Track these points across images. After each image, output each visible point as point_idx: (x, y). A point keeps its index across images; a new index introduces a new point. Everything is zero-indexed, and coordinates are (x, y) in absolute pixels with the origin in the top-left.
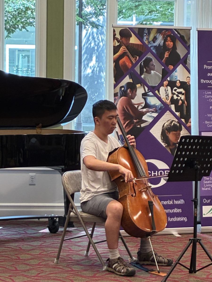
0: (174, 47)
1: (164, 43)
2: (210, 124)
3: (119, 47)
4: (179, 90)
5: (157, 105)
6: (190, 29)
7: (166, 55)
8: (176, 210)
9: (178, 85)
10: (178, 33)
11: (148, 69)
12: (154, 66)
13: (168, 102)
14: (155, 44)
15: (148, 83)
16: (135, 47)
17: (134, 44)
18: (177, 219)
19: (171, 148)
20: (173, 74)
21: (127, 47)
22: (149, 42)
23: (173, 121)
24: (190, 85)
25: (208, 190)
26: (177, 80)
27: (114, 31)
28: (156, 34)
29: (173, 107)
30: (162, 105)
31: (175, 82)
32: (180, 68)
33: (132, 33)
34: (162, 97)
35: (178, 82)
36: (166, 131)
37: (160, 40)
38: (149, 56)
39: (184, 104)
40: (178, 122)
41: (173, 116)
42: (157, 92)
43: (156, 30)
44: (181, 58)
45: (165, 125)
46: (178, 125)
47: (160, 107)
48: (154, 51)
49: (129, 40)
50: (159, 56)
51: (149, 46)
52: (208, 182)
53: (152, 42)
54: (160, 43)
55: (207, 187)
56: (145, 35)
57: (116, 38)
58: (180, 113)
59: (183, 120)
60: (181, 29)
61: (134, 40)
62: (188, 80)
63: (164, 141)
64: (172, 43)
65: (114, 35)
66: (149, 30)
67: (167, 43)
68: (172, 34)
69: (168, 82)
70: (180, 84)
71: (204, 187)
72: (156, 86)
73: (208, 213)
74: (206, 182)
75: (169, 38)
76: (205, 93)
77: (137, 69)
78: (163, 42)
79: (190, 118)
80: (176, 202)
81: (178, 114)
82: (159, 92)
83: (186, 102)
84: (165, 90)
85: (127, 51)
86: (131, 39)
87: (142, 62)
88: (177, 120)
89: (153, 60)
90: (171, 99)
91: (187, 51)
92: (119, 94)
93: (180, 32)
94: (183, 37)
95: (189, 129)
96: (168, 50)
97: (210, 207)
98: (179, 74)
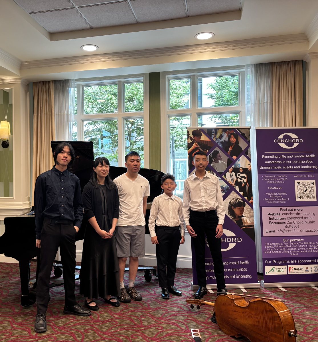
0: (237, 142)
1: (229, 139)
2: (268, 201)
3: (192, 143)
4: (242, 175)
5: (223, 186)
6: (249, 129)
7: (231, 148)
8: (242, 269)
9: (241, 171)
10: (240, 131)
11: (216, 159)
12: (221, 157)
13: (233, 184)
14: (221, 140)
15: (216, 170)
16: (204, 143)
17: (204, 141)
18: (243, 276)
19: (236, 220)
20: (236, 162)
21: (198, 144)
22: (216, 139)
23: (238, 199)
24: (251, 171)
25: (269, 253)
26: (240, 167)
27: (188, 132)
28: (222, 132)
29: (237, 188)
30: (229, 187)
31: (239, 169)
32: (242, 158)
33: (202, 133)
34: (228, 181)
35: (241, 168)
36: (232, 207)
37: (225, 137)
38: (217, 149)
39: (247, 186)
40: (242, 200)
41: (237, 195)
42: (223, 176)
43: (222, 130)
44: (243, 150)
45: (231, 202)
46: (242, 202)
47: (226, 188)
48: (220, 146)
49: (200, 138)
50: (225, 149)
51: (217, 142)
52: (269, 247)
53: (219, 139)
54: (225, 139)
55: (268, 251)
56: (213, 134)
57: (189, 137)
58: (244, 193)
59: (246, 198)
60: (242, 129)
61: (204, 138)
62: (249, 167)
63: (230, 214)
64: (235, 139)
65: (188, 135)
66: (216, 130)
67: (231, 139)
68: (235, 133)
69: (232, 169)
70: (242, 170)
71: (265, 251)
72: (223, 172)
73: (270, 271)
74: (267, 247)
75: (232, 136)
76: (264, 177)
78: (227, 138)
79: (252, 196)
80: (242, 263)
81: (241, 193)
82: (225, 176)
83: (248, 184)
84: (230, 175)
85: (199, 146)
86: (201, 137)
87: (211, 154)
88: (241, 198)
89: (220, 152)
90: (235, 182)
91: (247, 145)
93: (241, 130)
94: (244, 134)
95: (251, 205)
96: (232, 144)
97: (271, 267)
98: (242, 162)
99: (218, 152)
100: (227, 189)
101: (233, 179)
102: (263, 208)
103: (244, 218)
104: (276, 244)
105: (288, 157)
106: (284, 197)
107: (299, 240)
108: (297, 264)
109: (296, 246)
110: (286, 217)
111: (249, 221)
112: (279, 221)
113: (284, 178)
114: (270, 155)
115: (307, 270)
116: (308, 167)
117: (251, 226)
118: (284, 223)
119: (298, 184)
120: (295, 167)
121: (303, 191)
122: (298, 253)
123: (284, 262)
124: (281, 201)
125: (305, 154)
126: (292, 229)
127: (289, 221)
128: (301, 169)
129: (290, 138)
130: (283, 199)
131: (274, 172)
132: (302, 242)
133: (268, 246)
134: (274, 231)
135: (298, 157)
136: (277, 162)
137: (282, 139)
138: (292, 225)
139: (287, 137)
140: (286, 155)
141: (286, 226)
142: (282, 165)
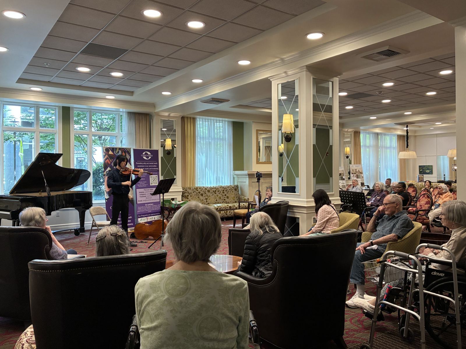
1: (122, 154)
3: (105, 155)
6: (131, 149)
14: (118, 154)
16: (111, 155)
21: (108, 155)
22: (116, 153)
25: (140, 212)
27: (103, 149)
28: (118, 150)
32: (128, 164)
33: (110, 150)
37: (120, 153)
43: (119, 148)
49: (109, 153)
51: (116, 155)
52: (140, 209)
56: (114, 150)
57: (104, 152)
61: (111, 153)
64: (125, 154)
66: (116, 148)
68: (124, 150)
71: (138, 211)
73: (140, 221)
75: (123, 152)
77: (112, 164)
78: (121, 153)
85: (108, 157)
91: (130, 157)
92: (106, 175)
93: (127, 149)
97: (141, 219)
102: (137, 189)
103: (129, 195)
104: (142, 207)
105: (147, 164)
107: (152, 204)
108: (151, 216)
109: (150, 207)
110: (146, 193)
111: (131, 196)
112: (144, 195)
114: (140, 162)
115: (155, 219)
116: (154, 169)
117: (132, 199)
118: (145, 196)
119: (151, 177)
120: (150, 169)
121: (153, 181)
122: (152, 211)
123: (146, 215)
124: (144, 185)
125: (153, 162)
126: (149, 199)
127: (148, 195)
128: (152, 170)
129: (148, 154)
130: (145, 185)
132: (152, 205)
134: (141, 201)
135: (150, 163)
137: (144, 155)
138: (149, 197)
139: (146, 154)
140: (146, 162)
141: (146, 198)
142: (144, 167)
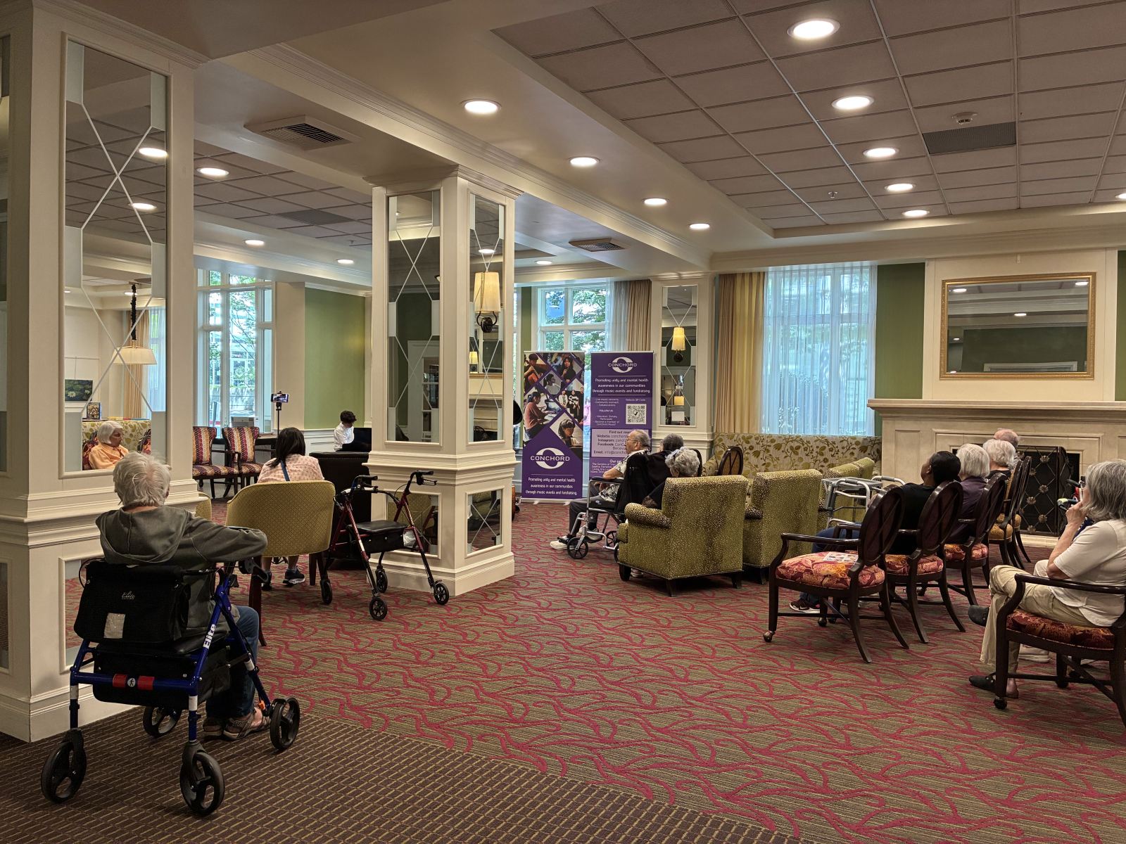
0: (571, 366)
1: (563, 363)
2: (600, 423)
3: (529, 367)
4: (573, 398)
5: (556, 408)
6: (585, 353)
7: (565, 372)
8: (568, 486)
11: (550, 382)
12: (555, 380)
13: (565, 406)
14: (556, 364)
15: (550, 393)
16: (540, 367)
19: (566, 440)
21: (534, 367)
22: (552, 363)
23: (568, 420)
24: (584, 394)
27: (525, 356)
28: (557, 357)
31: (571, 392)
32: (575, 381)
33: (538, 357)
34: (560, 403)
35: (574, 391)
36: (563, 428)
37: (560, 361)
38: (551, 372)
39: (578, 408)
40: (573, 421)
43: (557, 354)
45: (562, 423)
46: (573, 423)
48: (555, 369)
49: (536, 362)
50: (559, 373)
51: (552, 365)
53: (554, 363)
57: (526, 361)
58: (575, 415)
61: (540, 362)
62: (582, 390)
63: (561, 435)
64: (569, 363)
65: (525, 359)
66: (552, 354)
67: (565, 363)
68: (570, 357)
69: (565, 392)
70: (575, 393)
72: (556, 394)
74: (595, 467)
75: (567, 360)
76: (597, 399)
79: (583, 418)
80: (569, 481)
81: (572, 415)
82: (558, 398)
83: (580, 406)
84: (563, 397)
85: (534, 370)
86: (538, 361)
87: (545, 378)
88: (571, 420)
89: (554, 376)
90: (567, 404)
92: (527, 401)
94: (579, 359)
95: (581, 427)
96: (566, 368)
98: (574, 386)
99: (552, 376)
100: (559, 411)
101: (565, 401)
102: (593, 430)
103: (574, 439)
105: (622, 381)
106: (614, 419)
110: (614, 439)
113: (615, 401)
116: (641, 391)
117: (580, 447)
118: (612, 444)
119: (630, 407)
120: (628, 391)
121: (633, 415)
124: (611, 423)
125: (638, 378)
127: (615, 442)
128: (633, 393)
129: (625, 362)
131: (606, 396)
133: (595, 465)
135: (631, 380)
136: (610, 386)
137: (616, 363)
139: (621, 361)
140: (620, 379)
141: (613, 448)
142: (614, 389)
